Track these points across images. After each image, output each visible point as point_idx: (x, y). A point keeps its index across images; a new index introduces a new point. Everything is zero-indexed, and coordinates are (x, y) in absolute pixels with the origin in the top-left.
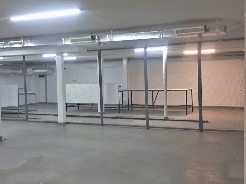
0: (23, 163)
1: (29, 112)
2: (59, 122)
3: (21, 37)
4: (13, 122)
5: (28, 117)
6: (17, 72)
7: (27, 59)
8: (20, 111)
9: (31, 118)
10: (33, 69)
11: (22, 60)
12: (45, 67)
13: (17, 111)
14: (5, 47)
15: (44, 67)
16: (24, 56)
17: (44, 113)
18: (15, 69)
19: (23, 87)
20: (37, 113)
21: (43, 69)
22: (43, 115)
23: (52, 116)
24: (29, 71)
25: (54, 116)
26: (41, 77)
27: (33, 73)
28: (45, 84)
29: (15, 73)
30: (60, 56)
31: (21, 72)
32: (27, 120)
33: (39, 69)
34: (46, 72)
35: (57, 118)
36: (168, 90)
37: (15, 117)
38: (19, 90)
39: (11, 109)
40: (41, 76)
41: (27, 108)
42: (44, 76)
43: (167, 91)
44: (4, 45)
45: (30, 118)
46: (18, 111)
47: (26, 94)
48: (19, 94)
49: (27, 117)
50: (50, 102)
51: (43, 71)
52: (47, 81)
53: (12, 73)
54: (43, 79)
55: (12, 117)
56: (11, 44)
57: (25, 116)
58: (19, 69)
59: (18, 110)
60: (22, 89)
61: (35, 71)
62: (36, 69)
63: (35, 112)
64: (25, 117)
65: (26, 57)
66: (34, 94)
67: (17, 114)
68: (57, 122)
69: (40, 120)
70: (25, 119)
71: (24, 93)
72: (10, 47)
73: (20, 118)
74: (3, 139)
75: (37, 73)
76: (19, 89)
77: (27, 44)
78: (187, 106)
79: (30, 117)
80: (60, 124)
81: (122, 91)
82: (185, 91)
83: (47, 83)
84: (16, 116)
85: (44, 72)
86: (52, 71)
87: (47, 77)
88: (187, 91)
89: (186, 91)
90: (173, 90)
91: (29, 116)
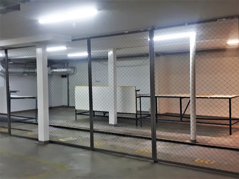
1: (29, 120)
2: (39, 140)
6: (32, 71)
15: (66, 65)
21: (64, 68)
26: (63, 77)
27: (52, 73)
28: (67, 85)
32: (9, 133)
33: (59, 68)
34: (67, 72)
36: (196, 96)
38: (11, 93)
39: (15, 116)
42: (66, 75)
43: (195, 98)
51: (63, 70)
53: (24, 73)
54: (65, 79)
58: (33, 68)
60: (16, 92)
61: (55, 70)
62: (56, 68)
75: (56, 72)
78: (230, 119)
81: (140, 97)
82: (228, 100)
83: (70, 84)
87: (69, 77)
88: (232, 100)
89: (230, 99)
90: (210, 98)
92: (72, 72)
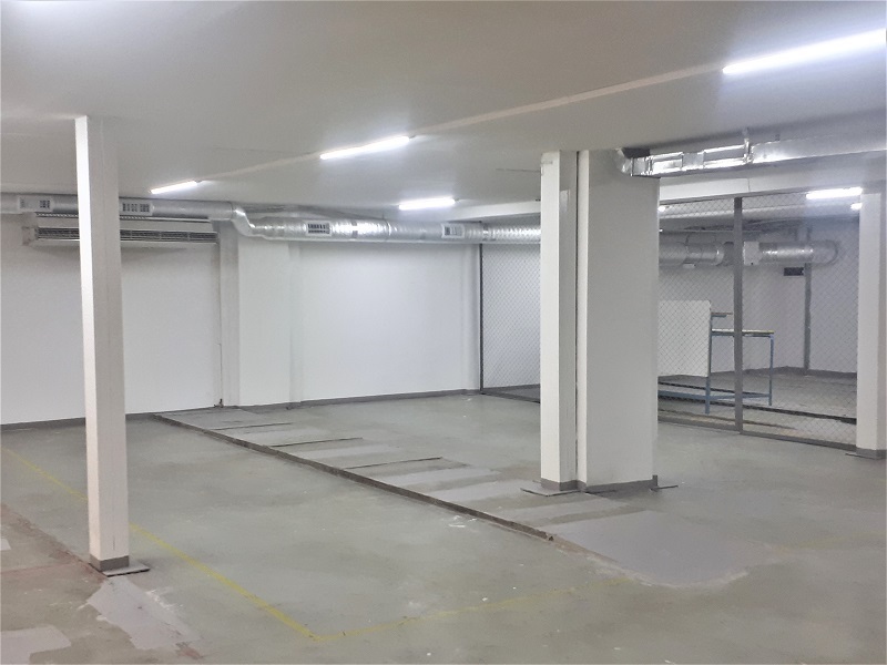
0: (733, 578)
1: (747, 401)
2: (858, 446)
3: (745, 133)
4: (691, 430)
5: (744, 418)
6: (707, 255)
7: (748, 209)
8: (713, 394)
9: (753, 423)
10: (763, 246)
11: (731, 212)
12: (808, 237)
13: (703, 393)
14: (685, 169)
15: (802, 237)
16: (738, 201)
17: (802, 410)
18: (700, 247)
19: (731, 309)
20: (775, 405)
21: (802, 246)
22: (797, 413)
23: (833, 421)
24: (749, 252)
25: (840, 423)
26: (790, 274)
27: (761, 261)
28: (803, 302)
29: (701, 260)
30: (878, 195)
31: (719, 255)
32: (738, 427)
33: (784, 245)
34: (811, 257)
35: (854, 432)
37: (694, 412)
38: (716, 319)
39: (685, 386)
40: (791, 271)
41: (739, 386)
42: (802, 269)
44: (683, 164)
45: (748, 422)
46: (708, 394)
47: (738, 336)
48: (713, 334)
49: (739, 415)
50: (821, 369)
51: (801, 252)
52: (813, 290)
53: (687, 261)
54: (799, 281)
55: (687, 414)
56: (708, 158)
57: (730, 414)
58: (712, 247)
59: (708, 389)
60: (724, 316)
61: (769, 252)
62: (775, 246)
63: (764, 403)
64: (733, 416)
65: (745, 202)
66: (766, 335)
67: (703, 402)
68: (852, 448)
69: (786, 433)
70: (733, 423)
71: (732, 330)
72: (701, 167)
73: (711, 417)
74: (660, 485)
75: (775, 258)
76: (713, 315)
77: (765, 156)
79: (751, 420)
80: (865, 455)
83: (813, 297)
84: (700, 409)
85: (802, 258)
86: (834, 252)
87: (813, 273)
91: (748, 415)
92: (830, 258)
